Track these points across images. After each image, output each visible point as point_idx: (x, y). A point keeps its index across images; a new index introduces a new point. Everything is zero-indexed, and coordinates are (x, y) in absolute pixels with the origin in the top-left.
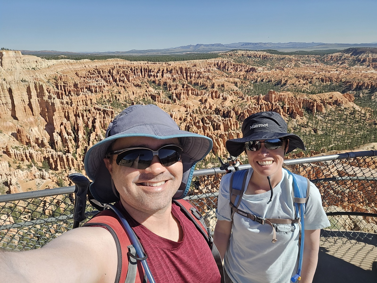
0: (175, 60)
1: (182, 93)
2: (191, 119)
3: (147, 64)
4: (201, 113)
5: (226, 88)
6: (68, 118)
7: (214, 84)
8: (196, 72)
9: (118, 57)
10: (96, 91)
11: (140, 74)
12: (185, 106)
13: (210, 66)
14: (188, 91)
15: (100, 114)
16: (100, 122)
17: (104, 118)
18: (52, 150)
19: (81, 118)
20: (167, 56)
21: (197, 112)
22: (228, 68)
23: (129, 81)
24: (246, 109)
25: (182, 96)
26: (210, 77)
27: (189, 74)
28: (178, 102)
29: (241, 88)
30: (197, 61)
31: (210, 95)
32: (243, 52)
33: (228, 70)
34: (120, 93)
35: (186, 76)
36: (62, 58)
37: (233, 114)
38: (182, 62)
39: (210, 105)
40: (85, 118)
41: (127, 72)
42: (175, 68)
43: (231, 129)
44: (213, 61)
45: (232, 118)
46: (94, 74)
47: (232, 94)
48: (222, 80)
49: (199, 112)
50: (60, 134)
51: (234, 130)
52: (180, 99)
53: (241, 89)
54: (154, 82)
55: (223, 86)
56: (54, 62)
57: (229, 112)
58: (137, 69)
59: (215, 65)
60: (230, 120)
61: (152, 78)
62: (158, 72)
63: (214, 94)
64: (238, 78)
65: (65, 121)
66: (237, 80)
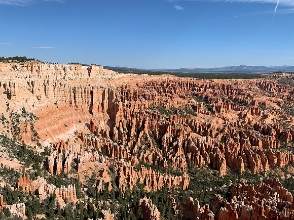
0: (218, 78)
1: (222, 107)
2: (228, 131)
3: (193, 80)
4: (239, 127)
5: (267, 106)
6: (126, 117)
7: (255, 101)
8: (237, 90)
9: (170, 74)
10: (149, 99)
11: (186, 88)
12: (223, 119)
13: (252, 85)
14: (228, 105)
15: (149, 117)
16: (149, 123)
17: (152, 120)
18: (111, 141)
19: (135, 118)
20: (212, 74)
21: (235, 126)
22: (271, 88)
23: (175, 93)
24: (289, 130)
25: (222, 109)
26: (251, 95)
27: (230, 91)
28: (217, 114)
29: (284, 107)
30: (239, 80)
31: (250, 111)
32: (287, 75)
33: (270, 90)
34: (167, 101)
35: (227, 91)
36: (129, 73)
37: (273, 132)
38: (225, 80)
39: (249, 120)
40: (138, 118)
41: (175, 86)
42: (217, 85)
43: (271, 148)
44: (255, 80)
45: (272, 136)
46: (149, 85)
47: (273, 112)
48: (264, 99)
49: (237, 126)
50: (118, 129)
51: (274, 149)
52: (219, 112)
53: (283, 109)
54: (197, 95)
55: (264, 104)
56: (123, 75)
57: (269, 130)
58: (183, 84)
59: (256, 84)
60: (270, 138)
61: (195, 92)
62: (201, 87)
63: (254, 111)
64: (281, 98)
65: (123, 119)
66: (279, 100)
